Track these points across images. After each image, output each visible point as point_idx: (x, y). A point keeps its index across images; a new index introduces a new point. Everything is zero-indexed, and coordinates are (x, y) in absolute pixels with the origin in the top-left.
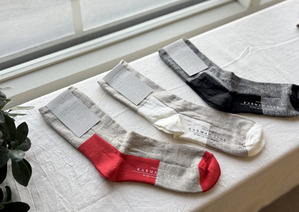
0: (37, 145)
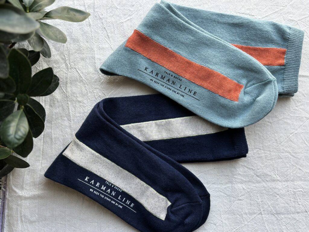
0: (76, 69)
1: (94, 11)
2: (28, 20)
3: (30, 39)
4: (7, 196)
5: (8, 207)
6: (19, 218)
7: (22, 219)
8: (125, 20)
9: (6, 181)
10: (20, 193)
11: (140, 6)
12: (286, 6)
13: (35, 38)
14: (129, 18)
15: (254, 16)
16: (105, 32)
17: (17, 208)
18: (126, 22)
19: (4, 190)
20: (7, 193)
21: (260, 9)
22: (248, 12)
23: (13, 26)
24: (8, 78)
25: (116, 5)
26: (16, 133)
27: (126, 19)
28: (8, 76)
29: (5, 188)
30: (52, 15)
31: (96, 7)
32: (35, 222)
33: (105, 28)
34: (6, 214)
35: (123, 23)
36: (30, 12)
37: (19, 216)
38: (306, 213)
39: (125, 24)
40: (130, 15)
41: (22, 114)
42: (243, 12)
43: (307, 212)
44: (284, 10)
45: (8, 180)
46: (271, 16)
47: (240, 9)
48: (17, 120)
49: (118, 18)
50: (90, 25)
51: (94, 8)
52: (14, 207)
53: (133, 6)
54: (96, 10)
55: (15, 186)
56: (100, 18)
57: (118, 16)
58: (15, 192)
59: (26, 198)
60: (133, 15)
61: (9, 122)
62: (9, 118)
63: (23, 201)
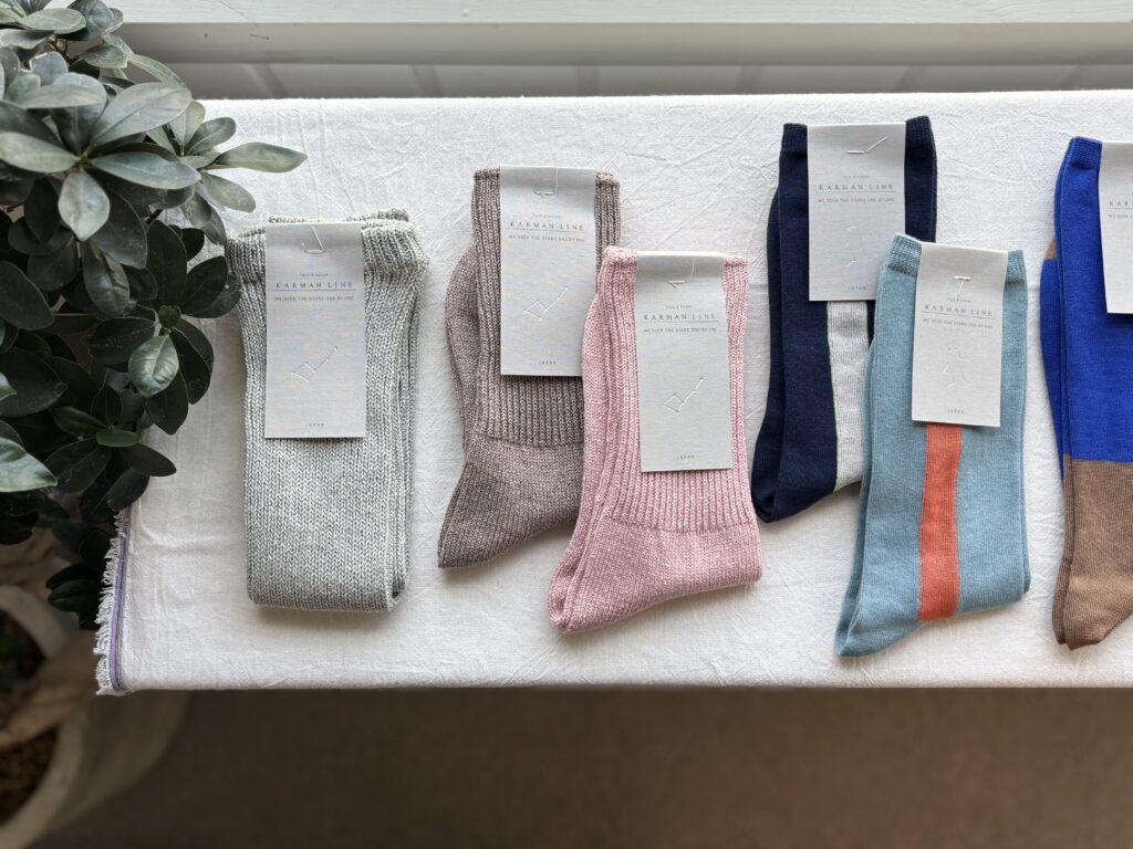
1: (323, 155)
2: (182, 168)
3: (185, 204)
4: (131, 549)
5: (133, 571)
6: (156, 597)
7: (161, 598)
8: (387, 174)
9: (128, 516)
10: (157, 538)
11: (421, 144)
12: (735, 137)
13: (194, 203)
14: (396, 169)
15: (665, 160)
16: (346, 199)
17: (152, 573)
18: (389, 176)
19: (124, 536)
20: (131, 542)
21: (679, 146)
22: (651, 152)
23: (157, 178)
24: (143, 271)
25: (370, 142)
26: (156, 371)
27: (391, 172)
28: (144, 267)
29: (126, 532)
30: (231, 160)
31: (327, 146)
32: (190, 604)
33: (345, 191)
34: (128, 587)
35: (383, 179)
36: (185, 155)
37: (156, 590)
38: (786, 589)
39: (388, 182)
40: (399, 164)
41: (167, 341)
42: (640, 153)
43: (787, 586)
44: (733, 146)
45: (132, 517)
46: (703, 159)
47: (635, 147)
48: (158, 351)
49: (374, 169)
50: (314, 185)
51: (323, 149)
52: (146, 570)
53: (406, 143)
54: (327, 153)
55: (148, 526)
56: (336, 170)
57: (373, 165)
58: (148, 537)
59: (170, 552)
60: (405, 164)
61: (145, 352)
62: (144, 347)
63: (165, 558)
